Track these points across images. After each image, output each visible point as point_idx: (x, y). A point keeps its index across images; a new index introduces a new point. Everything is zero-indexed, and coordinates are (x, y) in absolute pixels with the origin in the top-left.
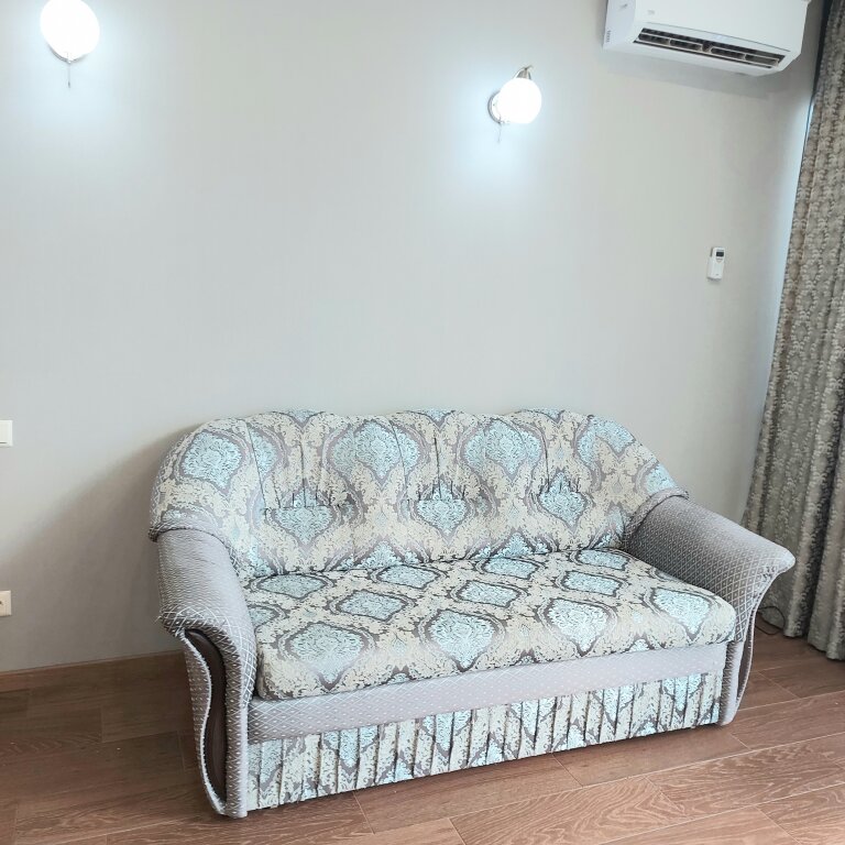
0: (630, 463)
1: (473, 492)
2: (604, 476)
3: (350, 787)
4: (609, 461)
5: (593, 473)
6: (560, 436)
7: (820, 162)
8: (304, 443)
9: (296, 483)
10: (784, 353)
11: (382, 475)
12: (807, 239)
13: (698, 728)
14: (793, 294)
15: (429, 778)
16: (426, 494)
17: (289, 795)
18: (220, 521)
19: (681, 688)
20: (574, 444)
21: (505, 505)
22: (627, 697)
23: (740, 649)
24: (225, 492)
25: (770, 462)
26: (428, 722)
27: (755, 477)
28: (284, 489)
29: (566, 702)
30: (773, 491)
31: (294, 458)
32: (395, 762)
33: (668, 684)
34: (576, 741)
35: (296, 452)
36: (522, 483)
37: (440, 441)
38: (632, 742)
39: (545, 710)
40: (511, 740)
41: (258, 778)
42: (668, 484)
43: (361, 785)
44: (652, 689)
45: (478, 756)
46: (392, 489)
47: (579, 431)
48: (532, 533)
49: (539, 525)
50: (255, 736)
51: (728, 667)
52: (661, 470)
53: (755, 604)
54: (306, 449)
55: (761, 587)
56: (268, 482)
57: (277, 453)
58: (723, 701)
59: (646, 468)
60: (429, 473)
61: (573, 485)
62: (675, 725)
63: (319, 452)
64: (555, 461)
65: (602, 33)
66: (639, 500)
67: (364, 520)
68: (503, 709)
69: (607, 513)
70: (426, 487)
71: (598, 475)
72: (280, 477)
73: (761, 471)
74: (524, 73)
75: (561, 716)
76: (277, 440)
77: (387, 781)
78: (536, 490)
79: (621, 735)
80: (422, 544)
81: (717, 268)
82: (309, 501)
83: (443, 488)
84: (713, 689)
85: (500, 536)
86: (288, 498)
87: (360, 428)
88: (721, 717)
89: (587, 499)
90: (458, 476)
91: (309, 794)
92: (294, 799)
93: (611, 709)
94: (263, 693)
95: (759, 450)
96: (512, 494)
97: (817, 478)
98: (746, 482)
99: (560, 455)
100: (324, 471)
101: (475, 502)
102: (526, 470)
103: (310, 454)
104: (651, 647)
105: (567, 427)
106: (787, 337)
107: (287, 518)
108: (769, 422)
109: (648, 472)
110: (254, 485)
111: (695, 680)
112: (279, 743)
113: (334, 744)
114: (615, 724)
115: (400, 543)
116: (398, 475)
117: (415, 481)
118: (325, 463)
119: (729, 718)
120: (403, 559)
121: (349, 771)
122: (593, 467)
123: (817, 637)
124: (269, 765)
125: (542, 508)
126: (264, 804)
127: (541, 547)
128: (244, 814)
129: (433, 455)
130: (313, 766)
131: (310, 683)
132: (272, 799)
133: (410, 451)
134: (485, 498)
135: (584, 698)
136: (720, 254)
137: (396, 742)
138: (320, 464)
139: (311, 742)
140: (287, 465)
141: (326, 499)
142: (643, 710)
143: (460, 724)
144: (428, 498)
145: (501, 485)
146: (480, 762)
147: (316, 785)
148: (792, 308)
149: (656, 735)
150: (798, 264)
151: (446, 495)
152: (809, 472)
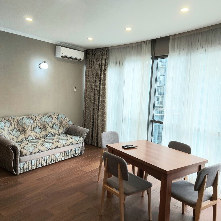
0: (66, 121)
1: (42, 127)
2: (62, 123)
3: (33, 169)
4: (63, 120)
5: (60, 123)
6: (55, 117)
7: (88, 74)
8: (14, 121)
9: (13, 128)
10: (86, 102)
11: (28, 125)
12: (87, 85)
13: (79, 155)
14: (86, 94)
15: (44, 166)
16: (35, 128)
17: (25, 170)
18: (4, 134)
19: (76, 150)
20: (57, 118)
21: (48, 129)
22: (69, 152)
23: (83, 143)
24: (4, 130)
25: (85, 119)
26: (43, 158)
27: (83, 122)
28: (12, 129)
29: (62, 153)
30: (86, 123)
31: (13, 124)
32: (39, 164)
33: (75, 149)
34: (63, 159)
35: (13, 123)
36: (50, 125)
37: (36, 119)
38: (70, 158)
39: (59, 155)
40: (55, 159)
41: (21, 168)
42: (71, 123)
43: (35, 168)
44: (73, 150)
45: (50, 162)
46: (30, 127)
47: (58, 116)
48: (52, 132)
49: (53, 131)
50: (20, 162)
51: (82, 146)
52: (70, 121)
53: (85, 137)
54: (15, 122)
55: (86, 135)
56: (9, 128)
57: (10, 123)
58: (82, 151)
59: (68, 121)
60: (35, 125)
61: (57, 125)
62: (76, 155)
63: (17, 122)
64: (54, 121)
65: (55, 55)
66: (67, 126)
67: (26, 133)
68: (53, 155)
69: (63, 128)
70: (35, 127)
71: (61, 123)
72: (11, 127)
73: (84, 121)
74: (45, 62)
75: (61, 155)
76: (10, 121)
77: (38, 167)
78: (52, 126)
79: (69, 158)
80: (36, 136)
81: (75, 90)
82: (16, 131)
83: (37, 127)
84: (80, 149)
85: (48, 133)
86: (12, 131)
87: (23, 118)
88: (82, 153)
89: (60, 127)
90: (39, 125)
91: (28, 170)
92: (26, 171)
93: (67, 154)
94: (21, 155)
95: (83, 118)
96: (49, 127)
97: (92, 120)
98: (82, 122)
99: (55, 120)
100: (18, 126)
101: (43, 129)
102: (50, 123)
103: (15, 123)
104: (73, 144)
105: (56, 116)
106: (86, 100)
107: (13, 134)
108: (84, 113)
109: (69, 121)
110: (7, 129)
111: (78, 149)
112: (23, 163)
113: (31, 162)
114: (68, 156)
115: (32, 136)
116: (30, 125)
117: (33, 126)
118: (18, 124)
119: (83, 153)
120: (33, 138)
121: (33, 166)
122: (60, 122)
123: (93, 144)
124: (22, 166)
125: (53, 129)
126: (21, 172)
127: (54, 135)
128: (19, 174)
129: (35, 122)
130: (28, 166)
131: (28, 153)
132: (22, 172)
133: (32, 121)
134: (44, 128)
135: (64, 152)
136: (75, 88)
137: (39, 161)
138: (17, 125)
139: (28, 162)
140: (12, 125)
141: (19, 130)
142: (72, 153)
143: (48, 158)
144: (35, 129)
145: (47, 125)
146: (51, 163)
147: (28, 168)
148: (86, 96)
149: (74, 157)
150: (86, 89)
151: (38, 128)
152: (90, 124)
